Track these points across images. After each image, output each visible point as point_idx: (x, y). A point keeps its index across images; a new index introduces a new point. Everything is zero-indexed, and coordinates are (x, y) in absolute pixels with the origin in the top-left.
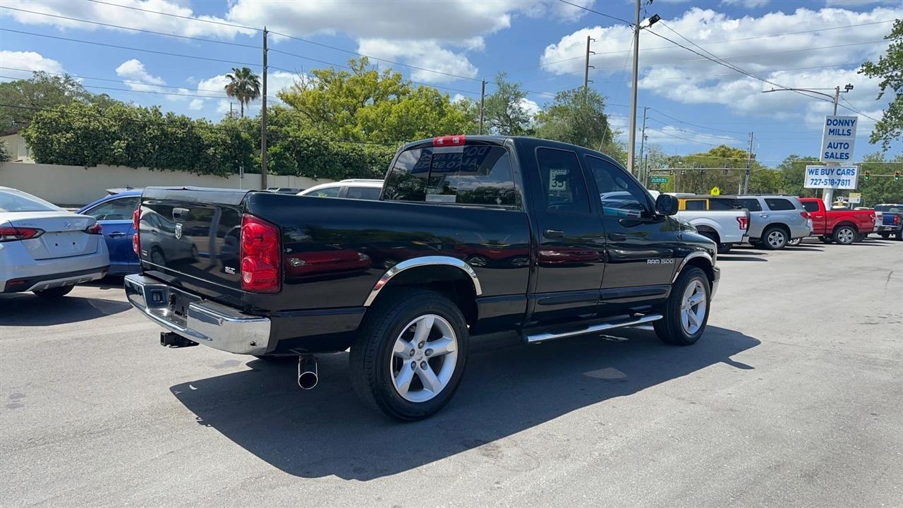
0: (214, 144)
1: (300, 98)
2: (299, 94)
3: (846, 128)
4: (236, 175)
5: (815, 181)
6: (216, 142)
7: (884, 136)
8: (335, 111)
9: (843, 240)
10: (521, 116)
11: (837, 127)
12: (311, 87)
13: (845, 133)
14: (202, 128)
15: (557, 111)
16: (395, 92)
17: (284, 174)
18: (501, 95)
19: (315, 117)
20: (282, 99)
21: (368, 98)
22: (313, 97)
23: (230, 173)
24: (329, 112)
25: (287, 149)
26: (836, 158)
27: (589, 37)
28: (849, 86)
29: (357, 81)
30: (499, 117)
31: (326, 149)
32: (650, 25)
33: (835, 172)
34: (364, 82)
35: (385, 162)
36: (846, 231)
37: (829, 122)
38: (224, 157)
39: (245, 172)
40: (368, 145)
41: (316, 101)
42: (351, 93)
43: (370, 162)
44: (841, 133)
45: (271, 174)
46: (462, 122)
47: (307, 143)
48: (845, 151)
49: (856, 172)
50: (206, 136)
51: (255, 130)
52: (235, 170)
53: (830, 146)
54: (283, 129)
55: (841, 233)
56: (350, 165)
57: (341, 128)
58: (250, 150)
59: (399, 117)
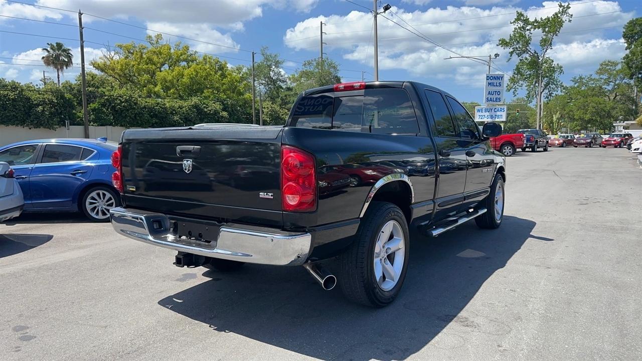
0: (43, 103)
1: (110, 66)
2: (108, 63)
3: (498, 81)
4: (63, 128)
5: (481, 117)
6: (44, 102)
7: (514, 86)
8: (139, 75)
9: (506, 154)
10: (281, 78)
11: (492, 81)
12: (116, 57)
13: (498, 85)
14: (30, 91)
15: (306, 74)
16: (185, 60)
17: (102, 125)
18: (265, 63)
19: (123, 80)
20: (94, 67)
21: (163, 65)
22: (121, 64)
23: (58, 126)
24: (134, 76)
25: (103, 105)
26: (494, 101)
27: (321, 22)
28: (497, 54)
29: (155, 52)
30: (265, 79)
31: (136, 104)
32: (385, 12)
33: (493, 110)
34: (161, 53)
35: (183, 113)
36: (508, 148)
37: (488, 78)
38: (51, 113)
39: (70, 125)
40: (168, 100)
41: (124, 67)
42: (150, 61)
43: (172, 113)
44: (495, 85)
45: (92, 125)
46: (239, 82)
47: (120, 100)
48: (498, 97)
49: (505, 109)
50: (34, 97)
51: (75, 91)
52: (62, 123)
53: (489, 93)
54: (100, 90)
55: (505, 149)
56: (155, 116)
57: (145, 88)
58: (73, 107)
59: (191, 78)
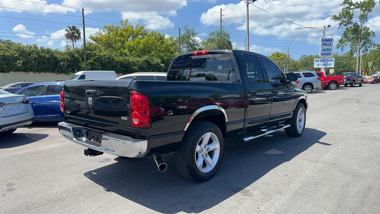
0: (63, 60)
1: (100, 38)
2: (99, 36)
3: (329, 43)
5: (318, 65)
7: (342, 45)
8: (115, 43)
9: (332, 88)
10: (196, 43)
11: (326, 42)
12: (104, 33)
14: (57, 53)
15: (210, 40)
16: (141, 34)
18: (187, 34)
19: (107, 46)
20: (91, 39)
21: (129, 37)
22: (106, 38)
23: (71, 73)
24: (113, 44)
25: (95, 61)
26: (326, 55)
27: (221, 9)
28: (329, 25)
29: (124, 30)
30: (187, 44)
31: (113, 60)
32: (253, 2)
33: (326, 61)
34: (127, 30)
35: (140, 65)
36: (333, 84)
37: (323, 40)
38: (68, 65)
40: (131, 57)
41: (107, 39)
42: (122, 35)
43: (133, 65)
44: (327, 45)
46: (171, 46)
47: (104, 58)
48: (329, 52)
49: (334, 60)
50: (59, 57)
51: (81, 53)
52: (73, 71)
53: (323, 50)
54: (93, 52)
55: (331, 85)
56: (124, 66)
57: (118, 51)
58: (79, 62)
59: (144, 45)
